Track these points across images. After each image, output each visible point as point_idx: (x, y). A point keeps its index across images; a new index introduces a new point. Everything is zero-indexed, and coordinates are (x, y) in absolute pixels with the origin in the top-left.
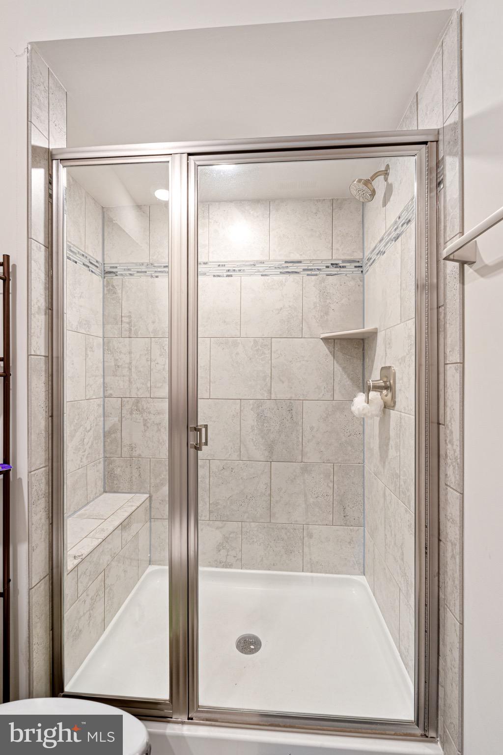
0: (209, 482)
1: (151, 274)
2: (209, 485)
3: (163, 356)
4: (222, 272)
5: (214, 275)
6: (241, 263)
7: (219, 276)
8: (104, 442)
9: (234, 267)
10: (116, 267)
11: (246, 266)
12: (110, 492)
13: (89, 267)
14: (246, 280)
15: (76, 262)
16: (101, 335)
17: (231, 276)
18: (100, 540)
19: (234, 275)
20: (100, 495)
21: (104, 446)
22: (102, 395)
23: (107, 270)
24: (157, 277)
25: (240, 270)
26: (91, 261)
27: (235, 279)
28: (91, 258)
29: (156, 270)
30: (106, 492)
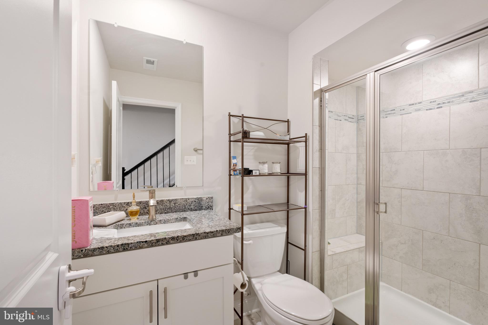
0: (423, 245)
1: (383, 116)
2: (423, 247)
3: (390, 163)
4: (433, 106)
5: (427, 109)
6: (448, 97)
7: (431, 109)
8: (357, 207)
9: (443, 101)
10: (363, 116)
11: (453, 98)
12: (359, 234)
13: (348, 120)
14: (455, 108)
15: (341, 120)
16: (356, 152)
17: (441, 107)
18: (345, 250)
19: (443, 106)
20: (354, 234)
21: (357, 209)
22: (356, 183)
23: (359, 119)
24: (386, 117)
25: (449, 102)
26: (349, 117)
27: (445, 109)
28: (349, 115)
29: (386, 113)
30: (358, 233)
